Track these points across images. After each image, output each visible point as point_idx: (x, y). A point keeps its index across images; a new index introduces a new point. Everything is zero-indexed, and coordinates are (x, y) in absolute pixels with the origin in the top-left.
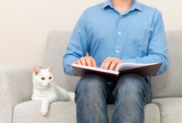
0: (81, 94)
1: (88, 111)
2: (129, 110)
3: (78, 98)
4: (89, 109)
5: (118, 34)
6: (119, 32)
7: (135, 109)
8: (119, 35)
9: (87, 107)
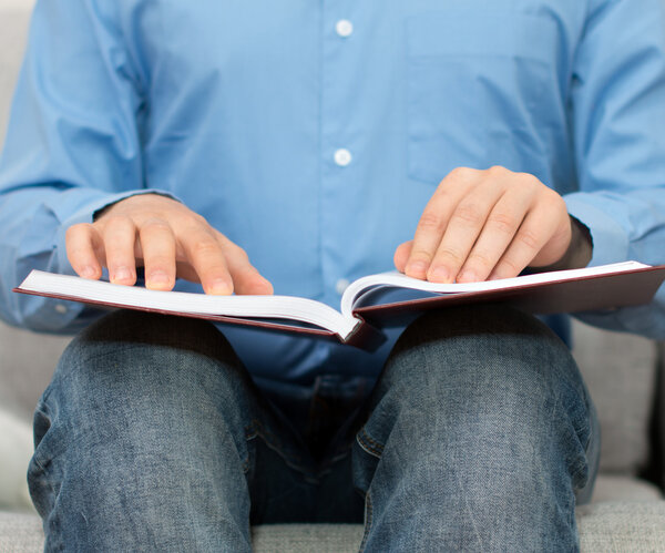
0: (76, 432)
1: (138, 543)
2: (475, 524)
3: (48, 464)
4: (141, 531)
5: (335, 36)
6: (340, 17)
7: (515, 519)
8: (344, 38)
9: (122, 517)
